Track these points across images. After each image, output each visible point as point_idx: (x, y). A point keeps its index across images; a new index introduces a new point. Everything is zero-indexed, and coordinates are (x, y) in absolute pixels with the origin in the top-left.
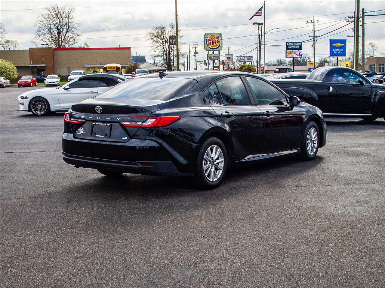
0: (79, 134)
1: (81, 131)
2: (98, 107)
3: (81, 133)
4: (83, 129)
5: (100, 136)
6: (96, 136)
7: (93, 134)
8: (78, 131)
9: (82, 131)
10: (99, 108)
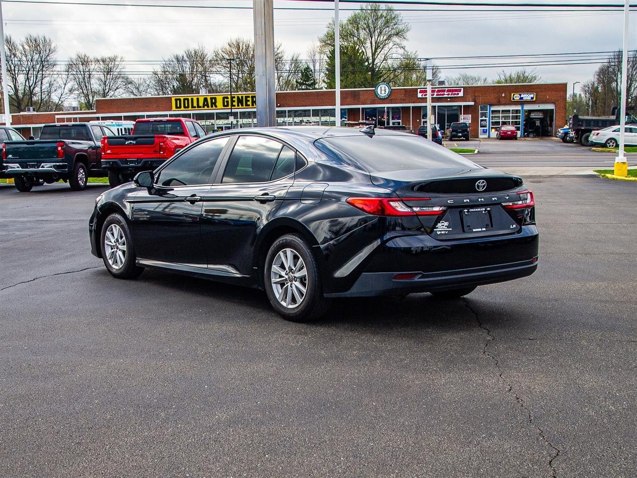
0: (442, 232)
1: (442, 227)
2: (482, 181)
3: (446, 231)
4: (446, 224)
5: (480, 230)
6: (474, 230)
7: (466, 229)
8: (437, 228)
9: (446, 226)
10: (481, 184)
